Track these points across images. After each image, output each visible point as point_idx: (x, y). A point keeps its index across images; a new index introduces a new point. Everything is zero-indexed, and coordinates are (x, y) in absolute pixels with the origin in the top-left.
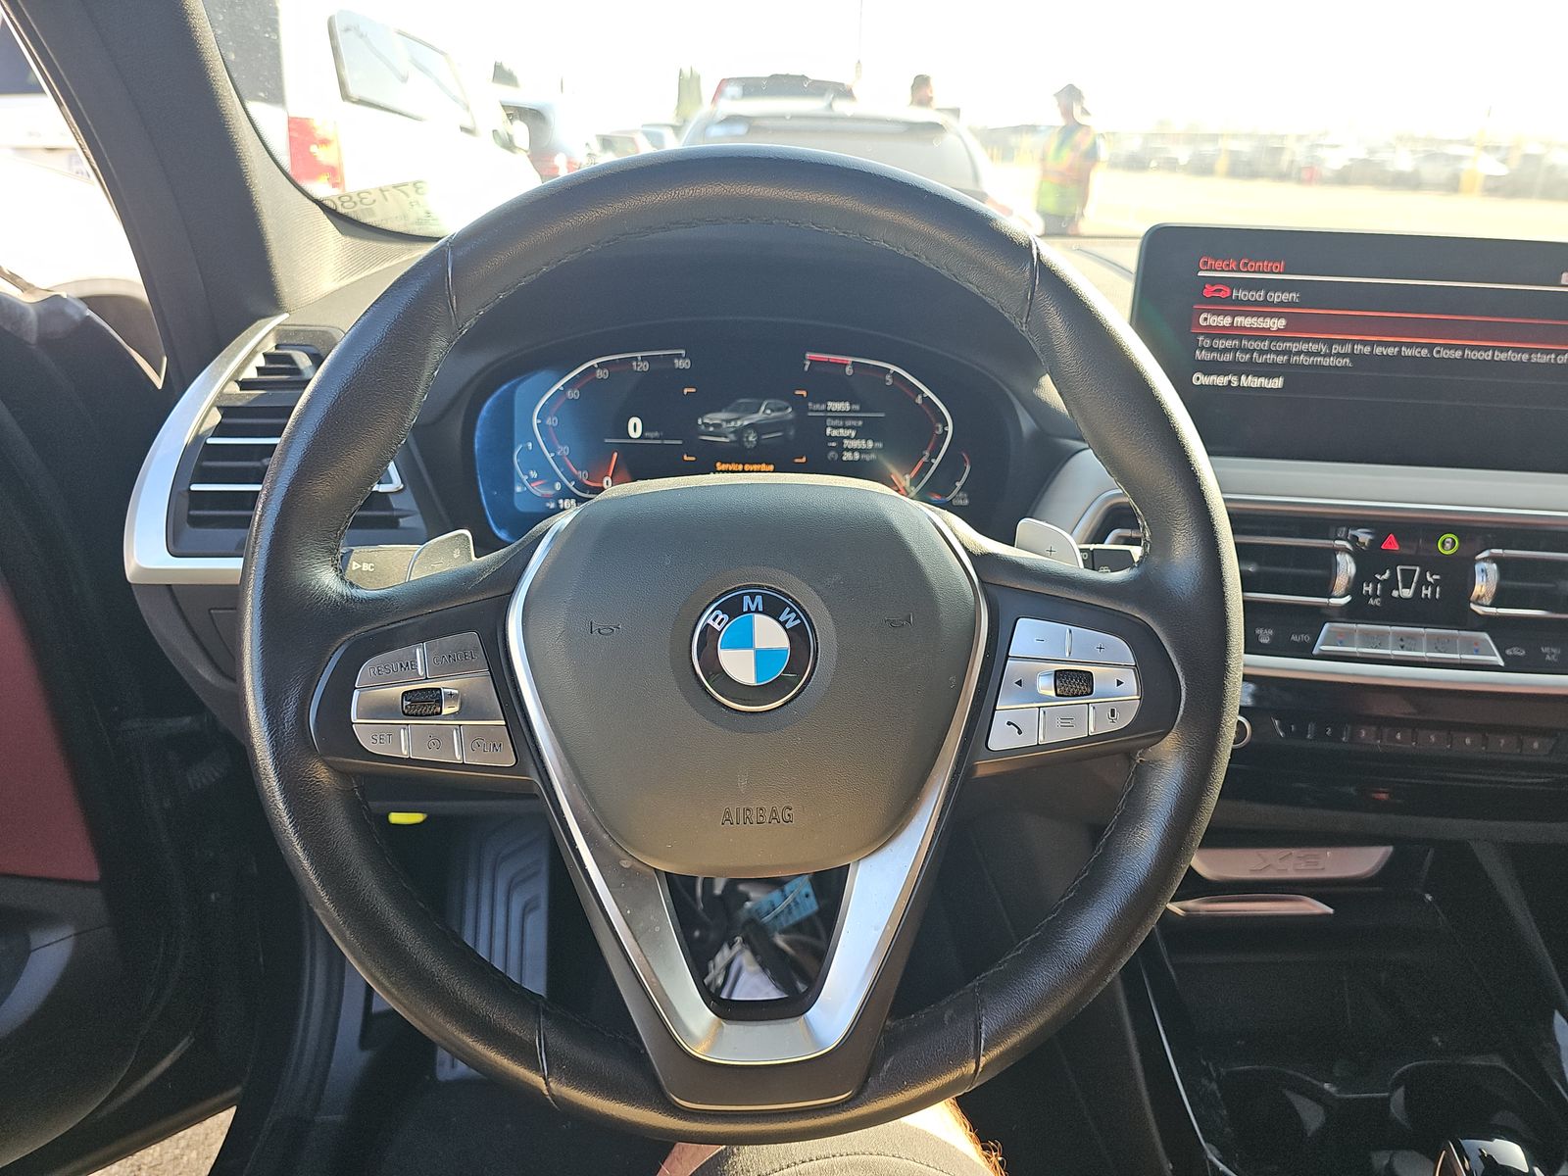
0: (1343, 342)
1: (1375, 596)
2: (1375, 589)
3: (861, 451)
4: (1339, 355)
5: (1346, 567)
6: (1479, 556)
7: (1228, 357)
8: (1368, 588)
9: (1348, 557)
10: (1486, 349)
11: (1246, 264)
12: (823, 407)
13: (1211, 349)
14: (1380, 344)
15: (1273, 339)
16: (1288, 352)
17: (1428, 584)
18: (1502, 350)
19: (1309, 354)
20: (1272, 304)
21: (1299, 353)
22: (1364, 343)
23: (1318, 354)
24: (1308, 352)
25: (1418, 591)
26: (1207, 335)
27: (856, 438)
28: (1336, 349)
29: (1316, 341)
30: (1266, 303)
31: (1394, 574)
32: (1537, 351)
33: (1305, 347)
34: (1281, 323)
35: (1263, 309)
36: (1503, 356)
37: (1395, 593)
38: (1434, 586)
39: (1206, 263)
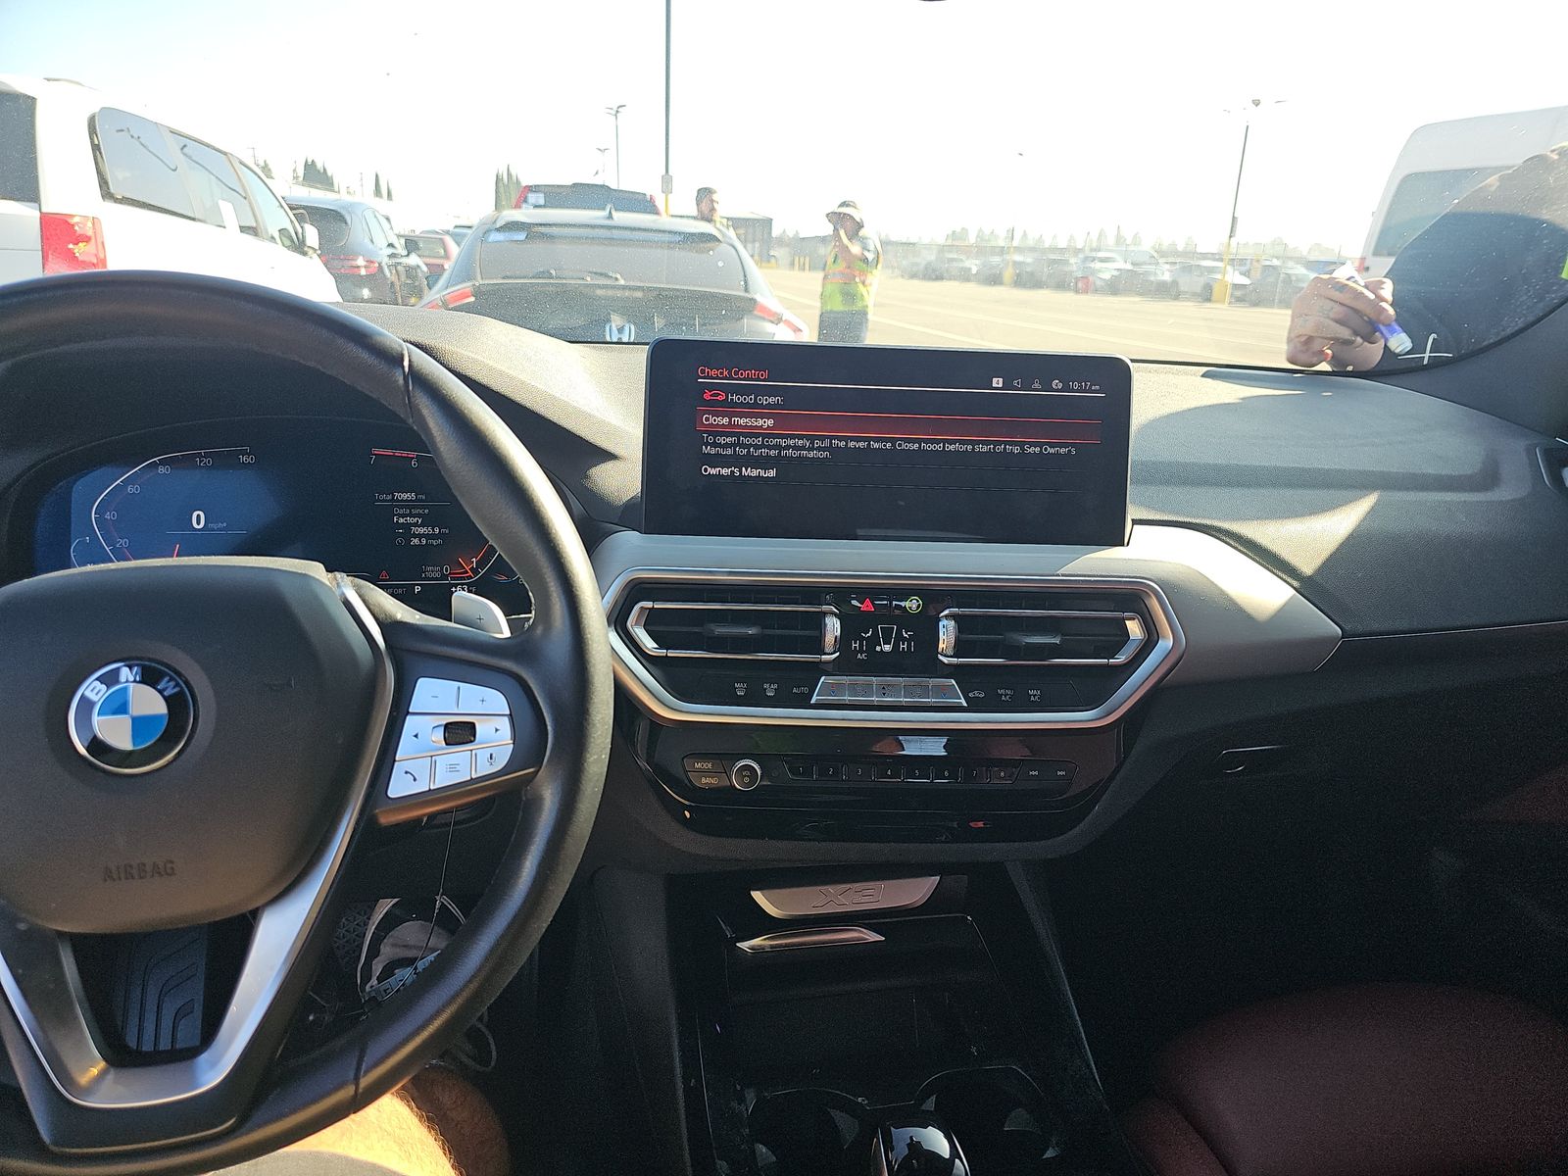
0: (822, 438)
1: (861, 651)
2: (861, 645)
3: (427, 536)
4: (819, 449)
5: (833, 627)
6: (942, 614)
7: (729, 452)
8: (855, 645)
9: (835, 619)
10: (938, 442)
11: (736, 373)
12: (389, 497)
13: (715, 445)
14: (852, 439)
15: (764, 436)
16: (778, 447)
17: (904, 639)
18: (952, 442)
19: (796, 448)
20: (762, 406)
21: (788, 447)
22: (840, 439)
23: (803, 448)
24: (795, 446)
25: (896, 646)
26: (710, 433)
27: (422, 525)
28: (817, 443)
29: (800, 437)
30: (756, 405)
31: (875, 632)
32: (979, 442)
33: (792, 442)
34: (770, 422)
35: (755, 410)
36: (952, 447)
37: (878, 649)
38: (909, 641)
39: (703, 371)
